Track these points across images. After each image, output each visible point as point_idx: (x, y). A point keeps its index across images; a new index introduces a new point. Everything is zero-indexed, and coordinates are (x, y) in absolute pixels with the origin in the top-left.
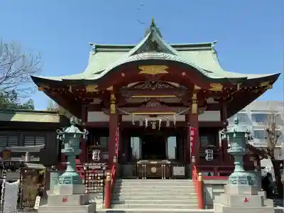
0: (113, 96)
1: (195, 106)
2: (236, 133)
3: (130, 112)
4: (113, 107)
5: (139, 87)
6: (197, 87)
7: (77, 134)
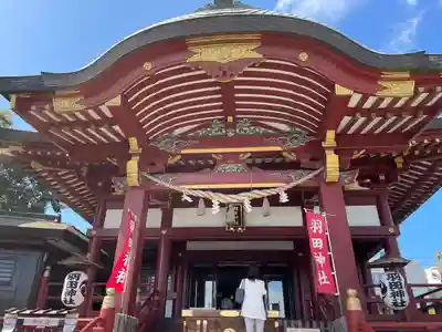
0: (133, 142)
5: (200, 132)
6: (340, 90)
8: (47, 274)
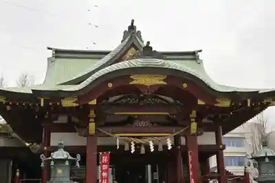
0: (92, 113)
1: (194, 126)
2: (269, 157)
3: (113, 133)
4: (92, 126)
5: (124, 101)
6: (200, 102)
7: (69, 160)
8: (18, 174)
